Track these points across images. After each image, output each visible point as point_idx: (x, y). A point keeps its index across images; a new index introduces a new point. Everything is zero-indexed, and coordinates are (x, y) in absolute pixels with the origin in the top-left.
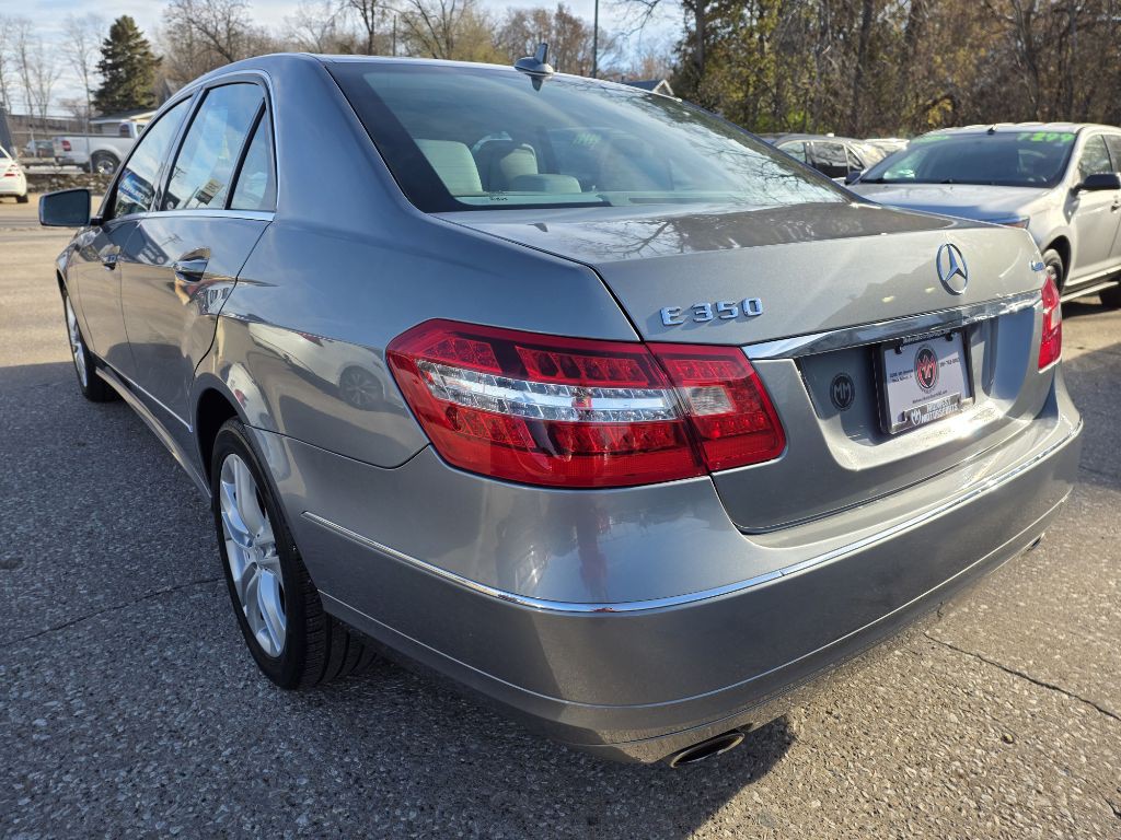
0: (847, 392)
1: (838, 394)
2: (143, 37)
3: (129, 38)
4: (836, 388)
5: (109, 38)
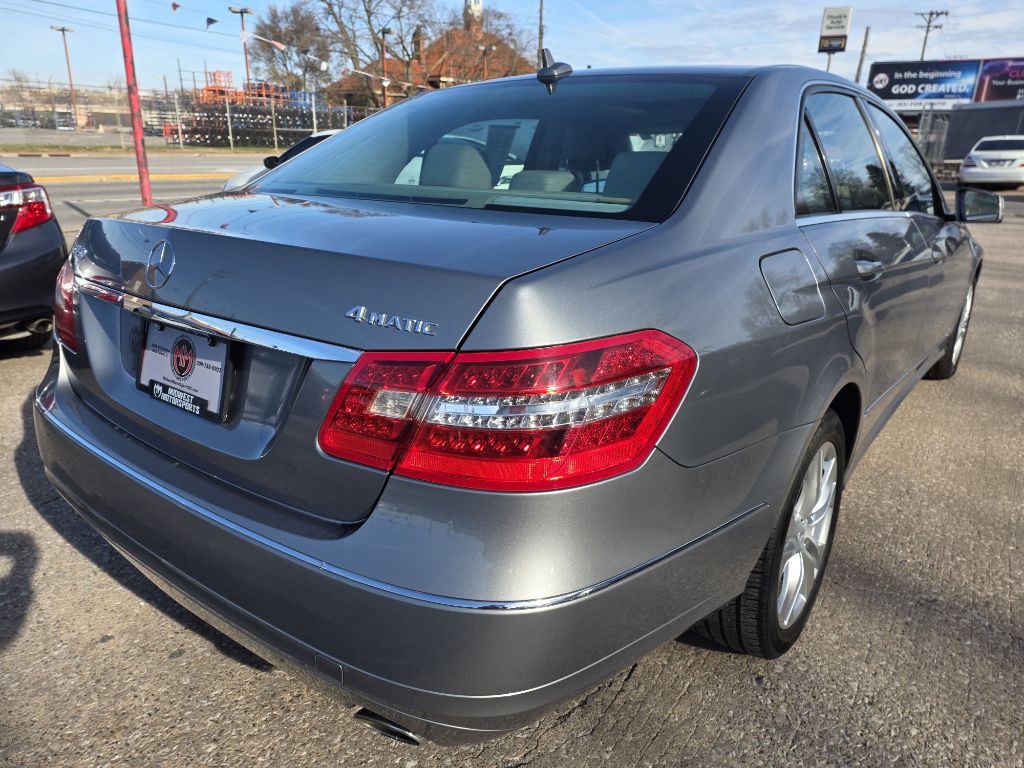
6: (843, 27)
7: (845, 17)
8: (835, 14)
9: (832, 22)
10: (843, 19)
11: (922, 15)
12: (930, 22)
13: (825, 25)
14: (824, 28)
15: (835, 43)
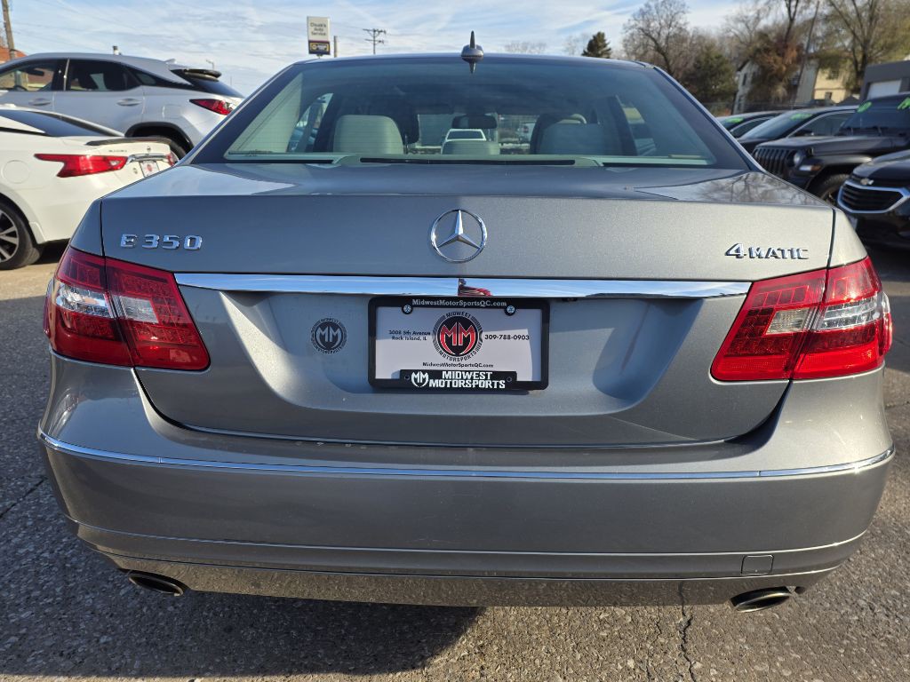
0: (335, 338)
1: (322, 337)
2: (609, 46)
3: (599, 48)
4: (319, 331)
5: (586, 50)
6: (325, 34)
7: (325, 26)
8: (317, 23)
9: (316, 30)
10: (323, 28)
11: (368, 30)
12: (374, 37)
13: (310, 31)
14: (310, 34)
15: (322, 48)
